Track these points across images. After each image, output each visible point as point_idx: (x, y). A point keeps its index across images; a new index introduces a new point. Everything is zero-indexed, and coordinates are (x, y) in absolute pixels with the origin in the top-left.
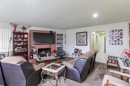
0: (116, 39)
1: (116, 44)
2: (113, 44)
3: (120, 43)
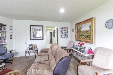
0: (65, 34)
1: (64, 38)
2: (63, 38)
3: (67, 36)
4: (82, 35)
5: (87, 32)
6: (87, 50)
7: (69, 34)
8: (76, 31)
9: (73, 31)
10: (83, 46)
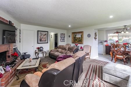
0: (63, 39)
2: (62, 42)
3: (64, 41)
4: (77, 40)
5: (80, 38)
6: (80, 47)
7: (65, 39)
8: (72, 37)
9: (69, 36)
10: (77, 46)
